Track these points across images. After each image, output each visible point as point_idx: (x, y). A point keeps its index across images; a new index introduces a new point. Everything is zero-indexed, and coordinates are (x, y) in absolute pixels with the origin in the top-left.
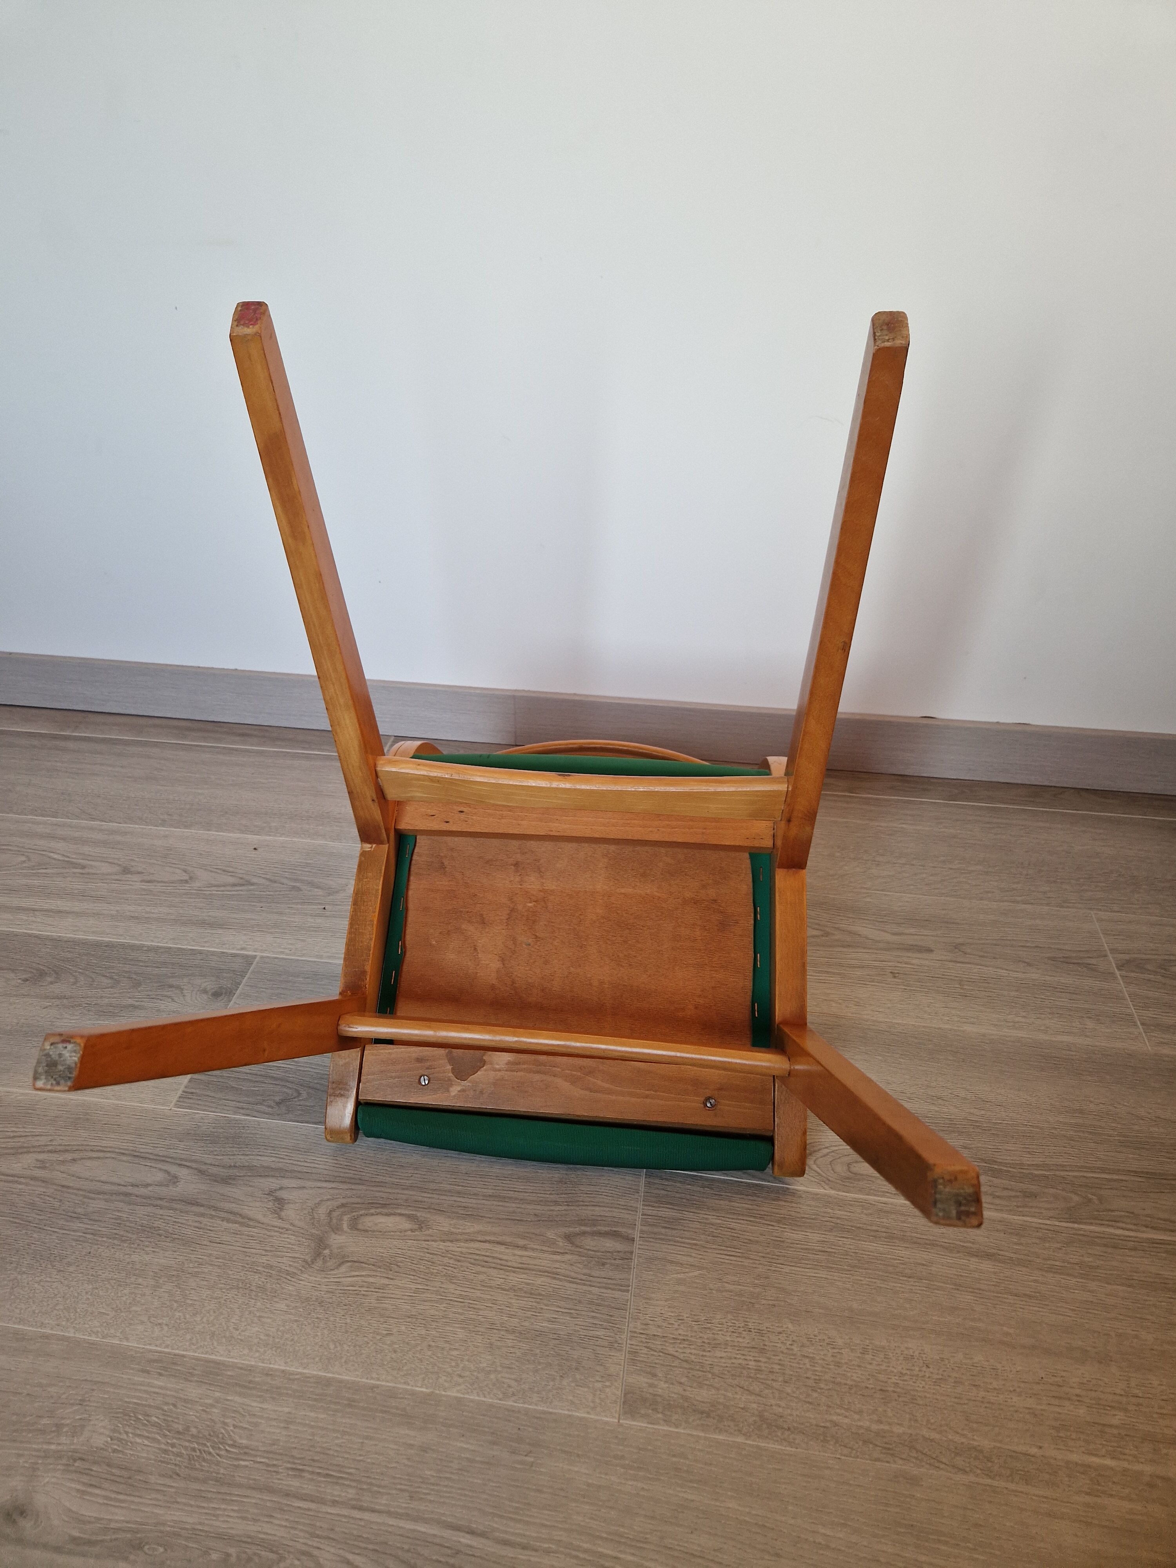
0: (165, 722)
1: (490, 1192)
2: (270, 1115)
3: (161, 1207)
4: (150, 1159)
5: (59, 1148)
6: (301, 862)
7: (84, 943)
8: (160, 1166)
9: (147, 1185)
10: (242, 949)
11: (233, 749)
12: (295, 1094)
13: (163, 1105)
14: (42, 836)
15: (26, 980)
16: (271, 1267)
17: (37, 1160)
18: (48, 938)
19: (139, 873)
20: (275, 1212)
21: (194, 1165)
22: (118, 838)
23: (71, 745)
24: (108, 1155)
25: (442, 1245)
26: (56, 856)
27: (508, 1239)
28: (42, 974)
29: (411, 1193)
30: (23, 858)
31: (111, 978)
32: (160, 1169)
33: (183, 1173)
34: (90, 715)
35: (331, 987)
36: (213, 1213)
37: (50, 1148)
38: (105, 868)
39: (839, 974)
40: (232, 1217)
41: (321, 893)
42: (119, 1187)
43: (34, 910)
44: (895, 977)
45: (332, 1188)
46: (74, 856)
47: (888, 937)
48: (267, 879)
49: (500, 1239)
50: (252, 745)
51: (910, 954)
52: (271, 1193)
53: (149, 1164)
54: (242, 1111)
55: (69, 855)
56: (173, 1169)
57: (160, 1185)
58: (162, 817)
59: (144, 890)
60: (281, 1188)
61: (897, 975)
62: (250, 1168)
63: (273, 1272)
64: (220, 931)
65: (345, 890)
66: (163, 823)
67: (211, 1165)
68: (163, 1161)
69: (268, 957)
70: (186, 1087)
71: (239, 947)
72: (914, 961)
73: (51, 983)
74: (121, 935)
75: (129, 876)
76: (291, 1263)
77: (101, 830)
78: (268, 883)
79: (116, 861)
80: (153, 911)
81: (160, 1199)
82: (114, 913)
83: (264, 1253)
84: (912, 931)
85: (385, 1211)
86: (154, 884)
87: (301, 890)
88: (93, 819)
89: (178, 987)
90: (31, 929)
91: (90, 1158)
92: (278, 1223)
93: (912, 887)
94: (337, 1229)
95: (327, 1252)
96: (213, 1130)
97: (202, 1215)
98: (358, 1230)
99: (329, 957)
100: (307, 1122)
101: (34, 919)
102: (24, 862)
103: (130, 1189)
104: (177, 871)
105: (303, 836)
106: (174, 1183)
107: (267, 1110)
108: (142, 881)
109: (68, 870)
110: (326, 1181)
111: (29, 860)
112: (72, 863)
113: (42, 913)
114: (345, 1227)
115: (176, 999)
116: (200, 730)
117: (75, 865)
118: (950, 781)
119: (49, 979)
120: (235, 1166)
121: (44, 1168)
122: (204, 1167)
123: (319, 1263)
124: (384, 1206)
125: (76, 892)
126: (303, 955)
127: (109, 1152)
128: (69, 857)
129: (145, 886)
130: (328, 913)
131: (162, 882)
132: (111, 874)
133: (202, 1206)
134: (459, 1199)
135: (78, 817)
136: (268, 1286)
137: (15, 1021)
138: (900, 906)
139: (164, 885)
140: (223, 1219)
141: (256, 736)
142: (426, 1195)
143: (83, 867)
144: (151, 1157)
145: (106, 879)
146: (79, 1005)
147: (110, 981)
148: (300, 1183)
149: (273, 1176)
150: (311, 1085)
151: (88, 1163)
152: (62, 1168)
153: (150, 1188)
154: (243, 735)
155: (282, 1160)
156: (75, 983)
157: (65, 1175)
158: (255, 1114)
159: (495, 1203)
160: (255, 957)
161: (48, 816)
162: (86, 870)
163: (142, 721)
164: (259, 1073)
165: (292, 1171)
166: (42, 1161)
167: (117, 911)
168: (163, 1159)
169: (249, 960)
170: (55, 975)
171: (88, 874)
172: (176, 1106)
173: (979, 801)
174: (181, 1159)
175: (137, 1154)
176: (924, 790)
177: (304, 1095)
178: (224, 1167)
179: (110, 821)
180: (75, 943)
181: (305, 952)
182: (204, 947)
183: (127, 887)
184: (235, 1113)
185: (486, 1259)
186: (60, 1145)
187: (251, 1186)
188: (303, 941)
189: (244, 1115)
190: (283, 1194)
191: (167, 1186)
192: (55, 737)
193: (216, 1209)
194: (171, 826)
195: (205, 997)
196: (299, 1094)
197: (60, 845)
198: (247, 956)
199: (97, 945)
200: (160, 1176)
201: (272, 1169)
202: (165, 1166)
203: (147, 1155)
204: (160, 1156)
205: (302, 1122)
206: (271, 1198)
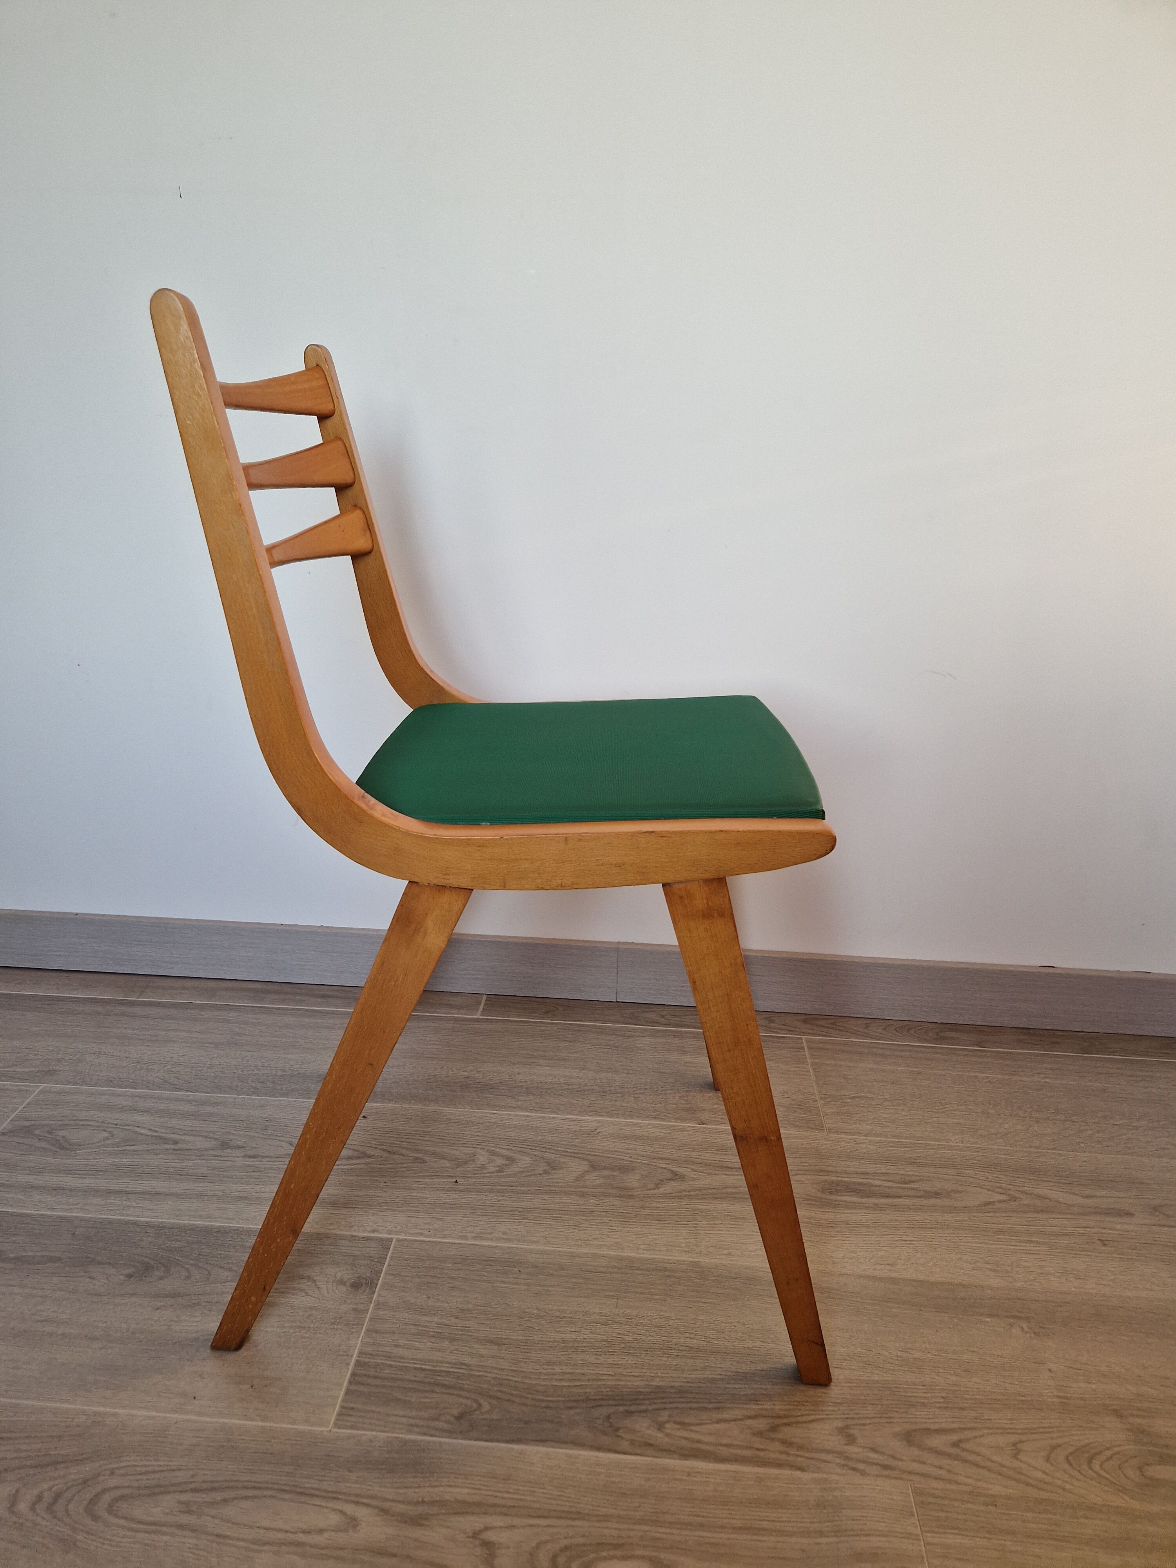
0: (236, 984)
1: (739, 1523)
2: (450, 1433)
3: (343, 1560)
4: (317, 1496)
5: (205, 1486)
6: (417, 1131)
7: (193, 1229)
8: (331, 1504)
9: (321, 1531)
10: (374, 1231)
11: (317, 1011)
12: (475, 1406)
13: (320, 1426)
14: (122, 1110)
15: (130, 1276)
17: (180, 1502)
18: (149, 1225)
19: (239, 1147)
20: (486, 1559)
21: (374, 1503)
22: (209, 1109)
23: (138, 1010)
24: (266, 1493)
26: (143, 1131)
28: (147, 1268)
29: (646, 1528)
30: (106, 1134)
31: (230, 1270)
32: (334, 1510)
33: (361, 1513)
34: (155, 979)
35: (485, 1274)
36: (410, 1565)
37: (192, 1486)
38: (201, 1143)
39: (1044, 1243)
41: (448, 1165)
42: (286, 1534)
43: (128, 1193)
44: (1105, 1245)
45: (549, 1526)
46: (163, 1131)
47: (1080, 1200)
48: (384, 1150)
50: (336, 1006)
51: (1108, 1219)
52: (475, 1535)
53: (318, 1503)
54: (415, 1429)
55: (157, 1129)
56: (349, 1509)
57: (337, 1529)
58: (253, 1085)
59: (249, 1166)
60: (487, 1529)
61: (1106, 1243)
62: (442, 1503)
64: (344, 1211)
65: (474, 1160)
66: (256, 1092)
67: (393, 1501)
68: (334, 1498)
69: (405, 1240)
70: (343, 1401)
71: (369, 1229)
72: (1119, 1227)
73: (161, 1278)
74: (233, 1219)
75: (229, 1151)
77: (189, 1101)
78: (386, 1155)
79: (212, 1135)
80: (263, 1190)
81: (342, 1549)
82: (220, 1193)
84: (1103, 1193)
85: (618, 1553)
86: (259, 1159)
87: (424, 1161)
88: (180, 1090)
89: (309, 1278)
90: (128, 1215)
91: (246, 1498)
93: (1083, 1145)
96: (387, 1456)
99: (475, 1238)
100: (498, 1441)
101: (129, 1203)
102: (107, 1138)
103: (301, 1537)
104: (284, 1144)
105: (413, 1101)
106: (355, 1526)
107: (446, 1426)
108: (245, 1156)
109: (159, 1147)
110: (538, 1517)
111: (113, 1136)
112: (161, 1138)
113: (137, 1196)
115: (310, 1292)
116: (276, 992)
117: (166, 1141)
118: (1075, 1033)
119: (157, 1273)
120: (423, 1501)
121: (190, 1512)
122: (387, 1505)
124: (617, 1546)
125: (172, 1170)
126: (445, 1237)
127: (267, 1488)
128: (156, 1132)
129: (249, 1162)
130: (462, 1187)
131: (267, 1157)
132: (206, 1150)
133: (395, 1556)
134: (704, 1534)
135: (160, 1088)
137: (124, 1326)
138: (1079, 1166)
139: (272, 1160)
141: (338, 997)
142: (661, 1530)
143: (176, 1142)
144: (316, 1493)
145: (204, 1155)
146: (198, 1304)
147: (227, 1273)
148: (509, 1521)
149: (473, 1513)
150: (491, 1393)
151: (245, 1504)
152: (213, 1512)
153: (326, 1535)
154: (324, 996)
155: (478, 1492)
156: (188, 1278)
157: (217, 1521)
158: (435, 1432)
159: (749, 1537)
160: (391, 1240)
161: (126, 1087)
162: (180, 1146)
163: (212, 984)
164: (427, 1380)
165: (494, 1505)
166: (187, 1504)
167: (223, 1191)
169: (385, 1244)
170: (163, 1269)
171: (181, 1150)
172: (336, 1425)
173: (1113, 1053)
174: (357, 1495)
175: (301, 1490)
176: (1053, 1043)
177: (486, 1406)
178: (410, 1503)
179: (197, 1091)
180: (182, 1229)
181: (446, 1232)
182: (330, 1230)
183: (229, 1164)
184: (410, 1432)
186: (204, 1482)
187: (448, 1527)
188: (441, 1219)
189: (422, 1434)
190: (491, 1536)
191: (346, 1531)
192: (121, 1003)
194: (266, 1095)
195: (343, 1289)
196: (480, 1405)
197: (146, 1119)
198: (382, 1239)
199: (208, 1231)
200: (334, 1519)
201: (470, 1504)
202: (339, 1505)
203: (313, 1492)
204: (329, 1492)
205: (491, 1441)
206: (477, 1542)
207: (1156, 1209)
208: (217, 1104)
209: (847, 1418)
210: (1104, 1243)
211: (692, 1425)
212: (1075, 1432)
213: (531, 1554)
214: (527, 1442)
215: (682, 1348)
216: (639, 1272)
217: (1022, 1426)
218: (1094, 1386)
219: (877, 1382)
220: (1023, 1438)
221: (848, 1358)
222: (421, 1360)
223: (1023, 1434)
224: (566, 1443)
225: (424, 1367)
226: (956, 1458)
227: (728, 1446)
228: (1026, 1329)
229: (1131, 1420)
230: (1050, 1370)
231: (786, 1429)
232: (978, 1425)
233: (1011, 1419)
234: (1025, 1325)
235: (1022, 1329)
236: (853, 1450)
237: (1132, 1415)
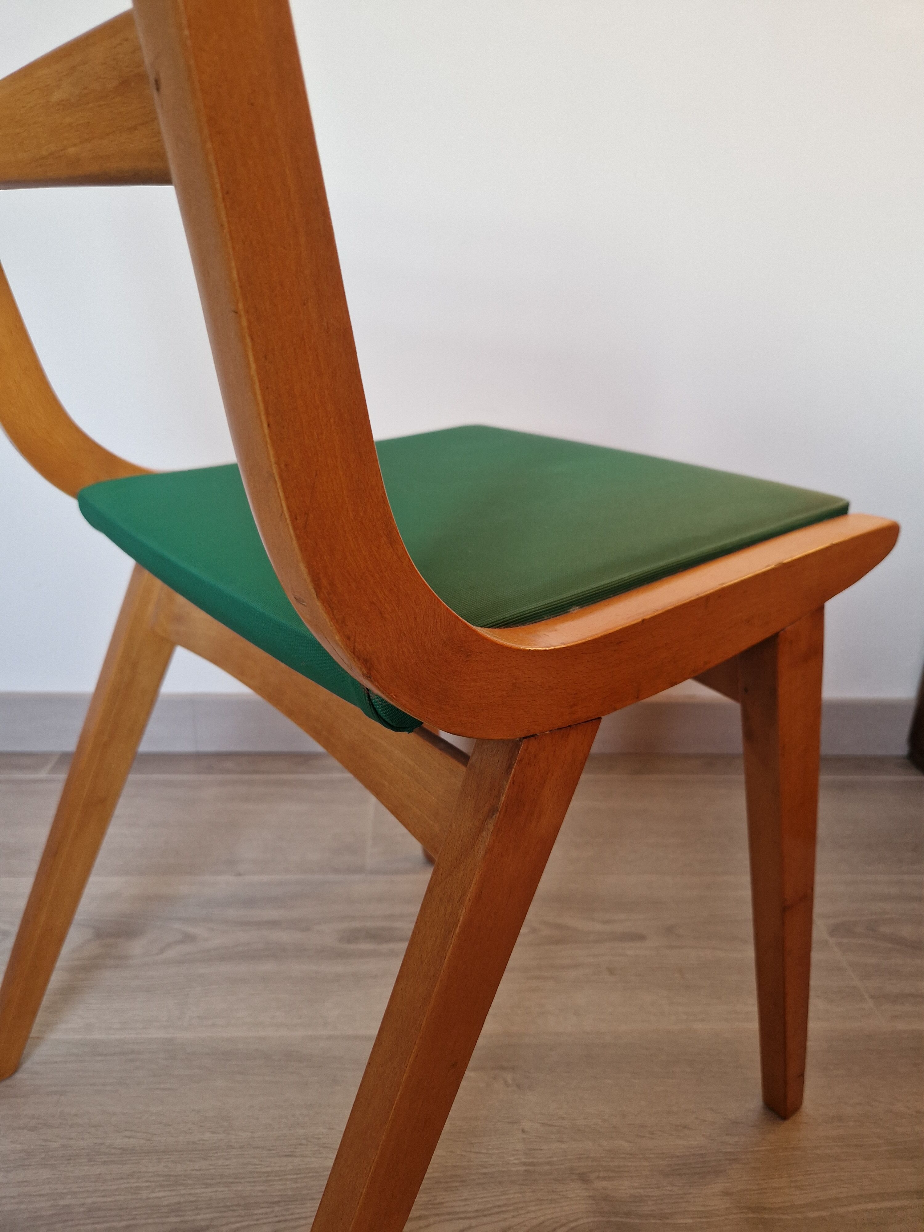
39: (552, 978)
44: (612, 974)
47: (599, 927)
51: (623, 945)
61: (614, 971)
72: (630, 952)
84: (622, 916)
207: (669, 930)
209: (279, 1222)
210: (611, 972)
212: (533, 1208)
215: (113, 1151)
216: (100, 1058)
218: (564, 1146)
220: (474, 1222)
221: (304, 1142)
223: (475, 1218)
228: (510, 1081)
229: (599, 1185)
230: (523, 1131)
232: (427, 1213)
233: (466, 1200)
234: (509, 1077)
235: (505, 1082)
237: (598, 1177)
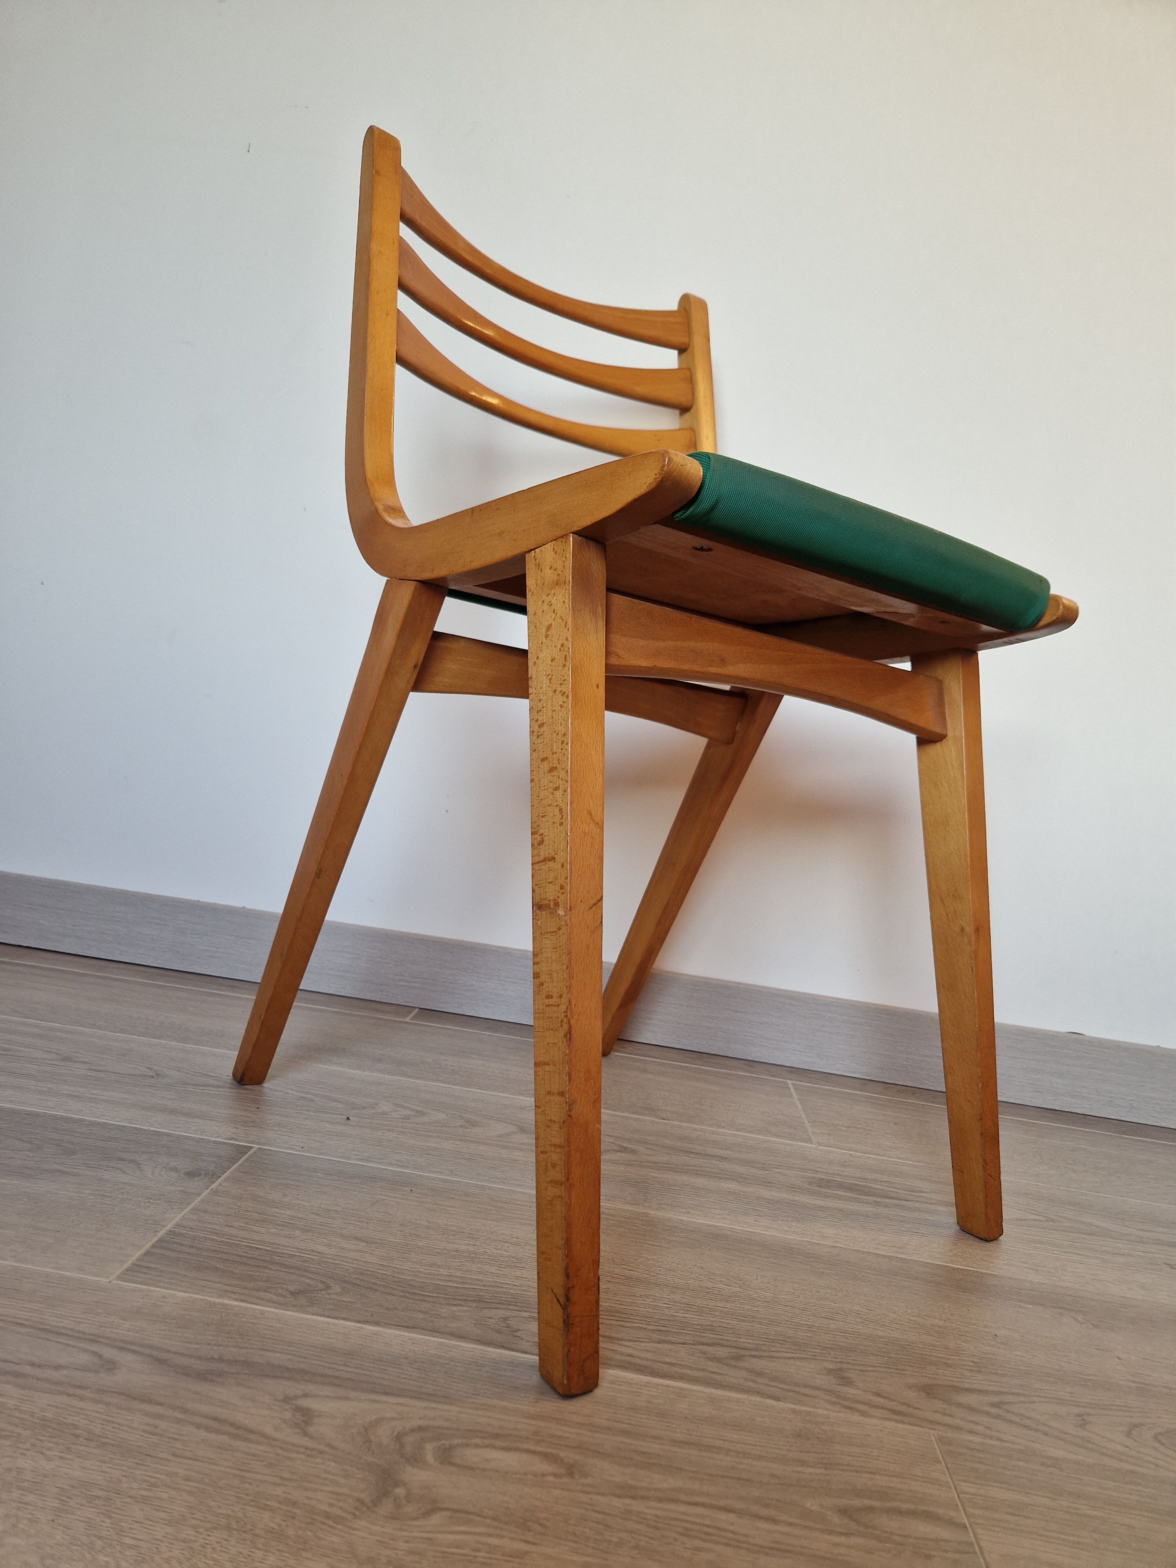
1: (680, 1437)
2: (279, 1304)
3: (82, 1398)
4: (67, 1334)
8: (84, 1343)
9: (58, 1367)
10: (231, 1139)
12: (321, 1286)
13: (97, 1276)
16: (294, 1504)
19: (85, 1063)
20: (297, 1425)
21: (148, 1352)
22: (60, 1035)
25: (617, 1502)
27: (739, 1505)
29: (543, 1424)
32: (84, 1350)
33: (125, 1358)
35: (366, 1187)
36: (182, 1416)
38: (39, 1054)
39: (1096, 1257)
40: (216, 1425)
41: (341, 1107)
42: (5, 1364)
45: (399, 1404)
47: (1134, 1232)
49: (722, 1503)
52: (287, 1400)
53: (66, 1339)
54: (231, 1295)
56: (108, 1352)
57: (84, 1369)
58: (122, 1027)
59: (91, 1076)
60: (306, 1395)
62: (247, 1364)
63: (298, 1511)
64: (198, 1121)
65: (375, 1108)
66: (123, 1031)
67: (176, 1353)
68: (92, 1340)
69: (268, 1150)
70: (138, 1259)
71: (226, 1137)
74: (52, 1108)
75: (71, 1063)
76: (334, 1502)
77: (37, 1026)
80: (101, 1094)
81: (83, 1388)
82: (45, 1089)
83: (278, 1481)
84: (1160, 1230)
85: (499, 1443)
86: (105, 1073)
87: (313, 1101)
89: (132, 1161)
92: (305, 1441)
93: (1132, 1194)
94: (416, 1460)
95: (400, 1491)
96: (183, 1313)
97: (160, 1417)
98: (453, 1464)
99: (360, 1160)
100: (344, 1319)
103: (25, 1369)
104: (140, 1067)
106: (111, 1370)
107: (275, 1298)
108: (89, 1067)
110: (386, 1394)
114: (430, 1458)
115: (129, 1172)
120: (221, 1359)
122: (166, 1355)
123: (387, 1506)
124: (496, 1437)
126: (321, 1154)
129: (91, 1073)
130: (353, 1123)
132: (43, 1060)
133: (161, 1404)
134: (629, 1441)
136: (291, 1532)
139: (120, 1075)
140: (199, 1427)
142: (567, 1429)
144: (70, 1333)
145: (39, 1063)
148: (341, 1390)
149: (291, 1379)
150: (347, 1279)
153: (64, 1372)
158: (255, 1301)
159: (696, 1452)
160: (250, 1148)
164: (260, 1257)
165: (324, 1376)
167: (50, 1088)
168: (94, 1339)
169: (241, 1149)
172: (119, 1278)
174: (125, 1342)
175: (45, 1327)
177: (337, 1289)
178: (200, 1358)
179: (51, 1022)
181: (324, 1151)
182: (174, 1131)
183: (67, 1071)
184: (220, 1296)
185: (710, 1530)
187: (249, 1387)
188: (320, 1143)
189: (236, 1300)
190: (310, 1403)
191: (97, 1372)
193: (185, 1411)
194: (135, 1035)
195: (174, 1175)
196: (328, 1287)
198: (239, 1146)
200: (82, 1359)
201: (288, 1369)
202: (95, 1348)
203: (63, 1331)
204: (85, 1333)
205: (336, 1318)
206: (287, 1407)
208: (71, 1033)
209: (841, 1362)
211: (622, 1340)
212: (1162, 1416)
213: (366, 1429)
214: (388, 1325)
217: (1087, 1401)
219: (881, 1337)
220: (1091, 1411)
222: (258, 1241)
223: (1089, 1408)
224: (442, 1333)
225: (259, 1246)
226: (997, 1417)
227: (671, 1364)
228: (1081, 1320)
230: (1119, 1358)
231: (754, 1360)
233: (1071, 1393)
234: (1079, 1317)
235: (1077, 1320)
236: (850, 1391)
